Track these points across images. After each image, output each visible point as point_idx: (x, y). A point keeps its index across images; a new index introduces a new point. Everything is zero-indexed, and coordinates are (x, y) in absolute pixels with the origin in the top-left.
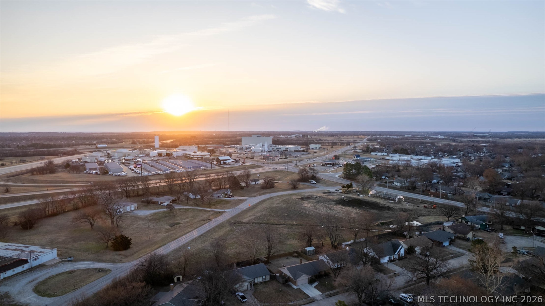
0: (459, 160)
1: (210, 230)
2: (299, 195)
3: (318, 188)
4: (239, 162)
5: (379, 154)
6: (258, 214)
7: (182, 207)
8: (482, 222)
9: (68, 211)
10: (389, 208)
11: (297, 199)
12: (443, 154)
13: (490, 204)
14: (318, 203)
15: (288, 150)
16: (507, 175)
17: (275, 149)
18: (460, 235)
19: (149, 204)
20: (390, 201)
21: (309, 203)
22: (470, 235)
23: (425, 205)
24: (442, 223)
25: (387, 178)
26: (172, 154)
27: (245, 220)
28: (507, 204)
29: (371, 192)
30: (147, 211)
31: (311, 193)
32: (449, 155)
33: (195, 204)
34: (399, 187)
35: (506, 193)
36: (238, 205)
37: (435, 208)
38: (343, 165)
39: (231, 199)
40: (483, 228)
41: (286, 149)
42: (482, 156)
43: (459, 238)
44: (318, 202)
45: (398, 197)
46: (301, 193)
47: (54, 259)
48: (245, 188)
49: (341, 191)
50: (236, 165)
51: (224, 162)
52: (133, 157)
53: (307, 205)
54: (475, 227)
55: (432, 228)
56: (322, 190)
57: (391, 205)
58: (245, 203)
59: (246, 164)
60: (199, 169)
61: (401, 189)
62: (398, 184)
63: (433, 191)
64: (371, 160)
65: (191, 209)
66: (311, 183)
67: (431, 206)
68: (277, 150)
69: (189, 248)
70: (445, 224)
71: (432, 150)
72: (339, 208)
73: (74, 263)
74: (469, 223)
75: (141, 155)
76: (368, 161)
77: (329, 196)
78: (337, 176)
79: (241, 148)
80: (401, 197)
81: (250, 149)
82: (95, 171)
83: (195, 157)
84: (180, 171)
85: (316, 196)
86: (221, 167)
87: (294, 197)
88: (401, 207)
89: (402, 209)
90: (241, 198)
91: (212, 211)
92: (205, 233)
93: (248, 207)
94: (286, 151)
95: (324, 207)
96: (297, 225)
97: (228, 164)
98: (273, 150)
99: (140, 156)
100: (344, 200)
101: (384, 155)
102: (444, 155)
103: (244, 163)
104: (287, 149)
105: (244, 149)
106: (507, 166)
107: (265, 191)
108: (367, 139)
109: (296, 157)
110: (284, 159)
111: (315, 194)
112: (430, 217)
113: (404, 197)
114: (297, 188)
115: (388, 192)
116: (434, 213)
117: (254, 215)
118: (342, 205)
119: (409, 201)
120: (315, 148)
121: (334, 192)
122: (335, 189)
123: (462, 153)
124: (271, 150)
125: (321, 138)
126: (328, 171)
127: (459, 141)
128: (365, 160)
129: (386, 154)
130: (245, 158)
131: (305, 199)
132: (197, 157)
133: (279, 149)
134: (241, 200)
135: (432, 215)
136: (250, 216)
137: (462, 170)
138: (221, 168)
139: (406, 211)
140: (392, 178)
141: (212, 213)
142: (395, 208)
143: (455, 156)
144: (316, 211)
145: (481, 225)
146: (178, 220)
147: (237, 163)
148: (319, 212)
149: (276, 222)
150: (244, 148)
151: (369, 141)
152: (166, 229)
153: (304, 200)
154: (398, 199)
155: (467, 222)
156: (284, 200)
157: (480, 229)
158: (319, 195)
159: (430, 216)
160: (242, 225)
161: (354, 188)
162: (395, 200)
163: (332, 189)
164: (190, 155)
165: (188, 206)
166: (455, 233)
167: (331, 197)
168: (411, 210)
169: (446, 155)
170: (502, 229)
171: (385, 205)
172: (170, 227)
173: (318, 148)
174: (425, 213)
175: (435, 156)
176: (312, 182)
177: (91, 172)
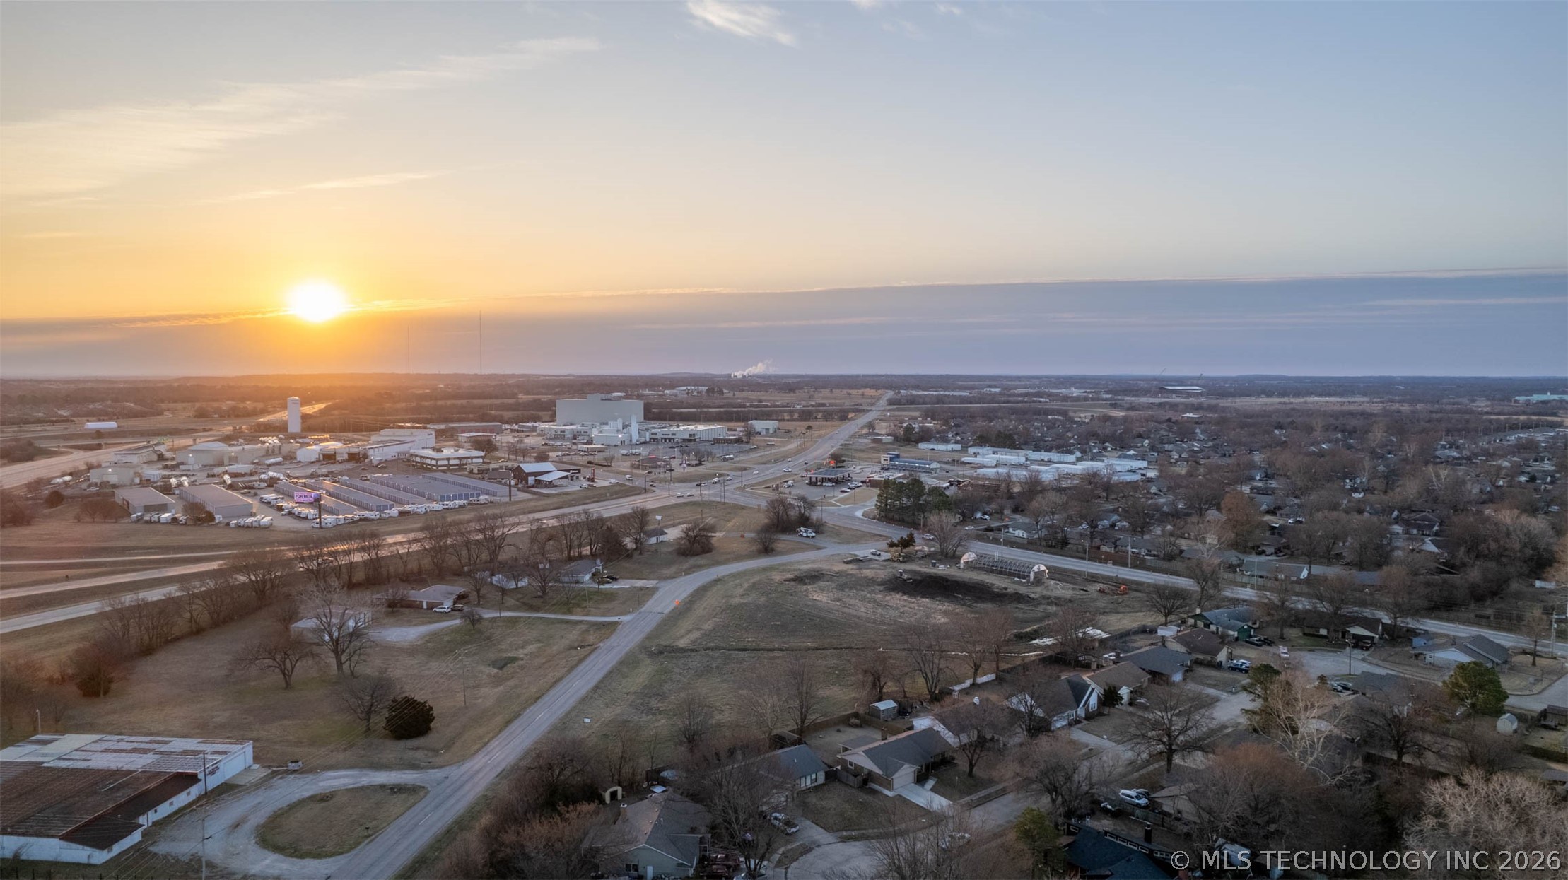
0: (1145, 464)
1: (611, 672)
2: (783, 570)
3: (825, 548)
4: (577, 478)
5: (941, 447)
6: (707, 626)
7: (498, 615)
8: (1242, 624)
9: (177, 639)
10: (1018, 598)
11: (785, 580)
12: (1101, 446)
13: (1245, 580)
14: (843, 590)
15: (695, 440)
16: (1265, 502)
17: (659, 436)
18: (1201, 657)
19: (397, 608)
20: (1016, 579)
21: (822, 590)
22: (1222, 656)
23: (1102, 585)
24: (1153, 631)
25: (987, 517)
26: (365, 456)
27: (682, 643)
28: (1282, 576)
29: (965, 558)
30: (404, 629)
31: (813, 562)
32: (1116, 449)
33: (524, 604)
34: (1026, 542)
35: (1273, 550)
36: (641, 603)
37: (1123, 593)
38: (862, 482)
39: (615, 587)
40: (1246, 638)
41: (690, 435)
42: (1195, 449)
43: (1198, 662)
44: (841, 587)
45: (1036, 569)
46: (791, 563)
47: (248, 769)
48: (636, 555)
49: (888, 556)
50: (574, 487)
51: (538, 478)
52: (250, 468)
53: (820, 596)
54: (1228, 636)
55: (1135, 641)
56: (839, 555)
57: (1022, 590)
58: (656, 597)
59: (600, 483)
60: (476, 502)
61: (1029, 545)
62: (1020, 533)
63: (1108, 550)
64: (931, 467)
65: (520, 617)
66: (802, 536)
67: (1114, 588)
68: (665, 439)
69: (588, 720)
70: (1161, 632)
71: (1070, 434)
72: (897, 599)
73: (311, 776)
74: (1213, 628)
75: (273, 461)
76: (923, 468)
77: (860, 569)
78: (859, 514)
79: (559, 433)
80: (1043, 568)
81: (587, 438)
82: (166, 516)
83: (440, 463)
84: (424, 510)
85: (829, 570)
86: (534, 493)
87: (777, 577)
88: (1045, 593)
89: (1049, 598)
90: (639, 583)
91: (581, 622)
92: (602, 681)
93: (671, 607)
94: (689, 441)
95: (864, 599)
96: (817, 649)
97: (550, 485)
98: (654, 439)
99: (268, 462)
100: (905, 580)
101: (953, 451)
102: (1105, 449)
103: (592, 480)
104: (694, 435)
105: (568, 435)
106: (1258, 478)
107: (693, 561)
108: (887, 400)
109: (727, 460)
110: (696, 465)
111: (825, 566)
112: (1120, 616)
113: (1048, 567)
114: (773, 550)
115: (1004, 556)
116: (1127, 606)
117: (698, 629)
118: (905, 593)
119: (1057, 576)
120: (764, 432)
121: (871, 560)
122: (871, 551)
123: (1147, 442)
124: (648, 440)
125: (764, 398)
126: (833, 501)
127: (1127, 406)
128: (916, 467)
129: (958, 447)
130: (585, 463)
131: (807, 581)
132: (446, 462)
133: (670, 436)
134: (641, 589)
135: (1122, 610)
136: (689, 632)
137: (1160, 491)
138: (535, 497)
139: (1057, 601)
140: (999, 516)
141: (584, 627)
142: (1032, 596)
143: (1131, 452)
144: (847, 610)
145: (1241, 630)
146: (506, 651)
147: (572, 480)
148: (855, 613)
149: (763, 645)
150: (567, 433)
151: (895, 407)
152: (489, 676)
153: (805, 584)
154: (1035, 573)
155: (1207, 626)
156: (754, 584)
157: (1237, 639)
158: (836, 569)
159: (1118, 613)
160: (680, 655)
161: (917, 548)
162: (1029, 576)
163: (864, 552)
164: (422, 457)
165: (509, 609)
166: (1189, 653)
167: (868, 573)
168: (1070, 601)
169: (1109, 449)
170: (1282, 637)
171: (1006, 589)
172: (496, 671)
173: (771, 431)
174: (1104, 608)
175: (1083, 452)
176: (806, 532)
177: (155, 518)
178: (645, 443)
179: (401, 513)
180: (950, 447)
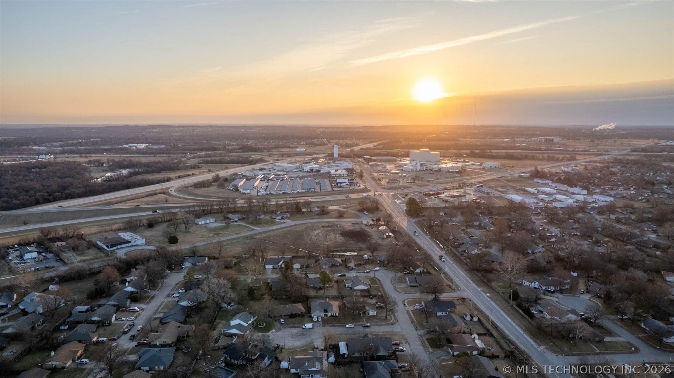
178: (423, 171)
179: (283, 193)
180: (544, 182)
